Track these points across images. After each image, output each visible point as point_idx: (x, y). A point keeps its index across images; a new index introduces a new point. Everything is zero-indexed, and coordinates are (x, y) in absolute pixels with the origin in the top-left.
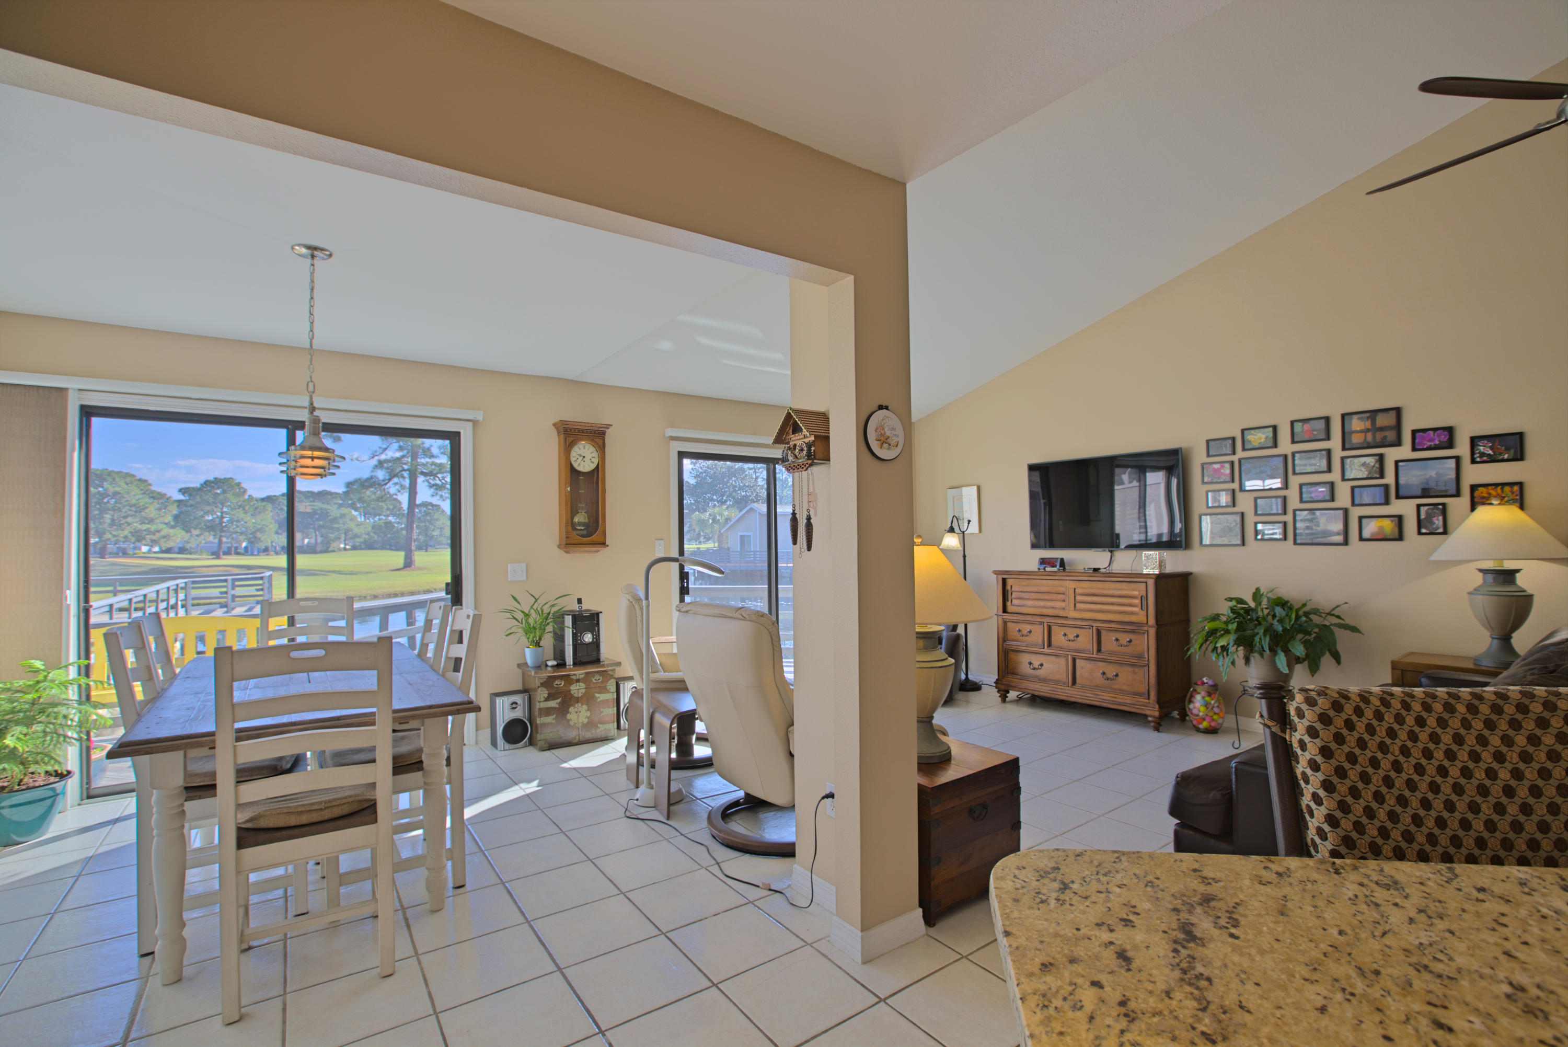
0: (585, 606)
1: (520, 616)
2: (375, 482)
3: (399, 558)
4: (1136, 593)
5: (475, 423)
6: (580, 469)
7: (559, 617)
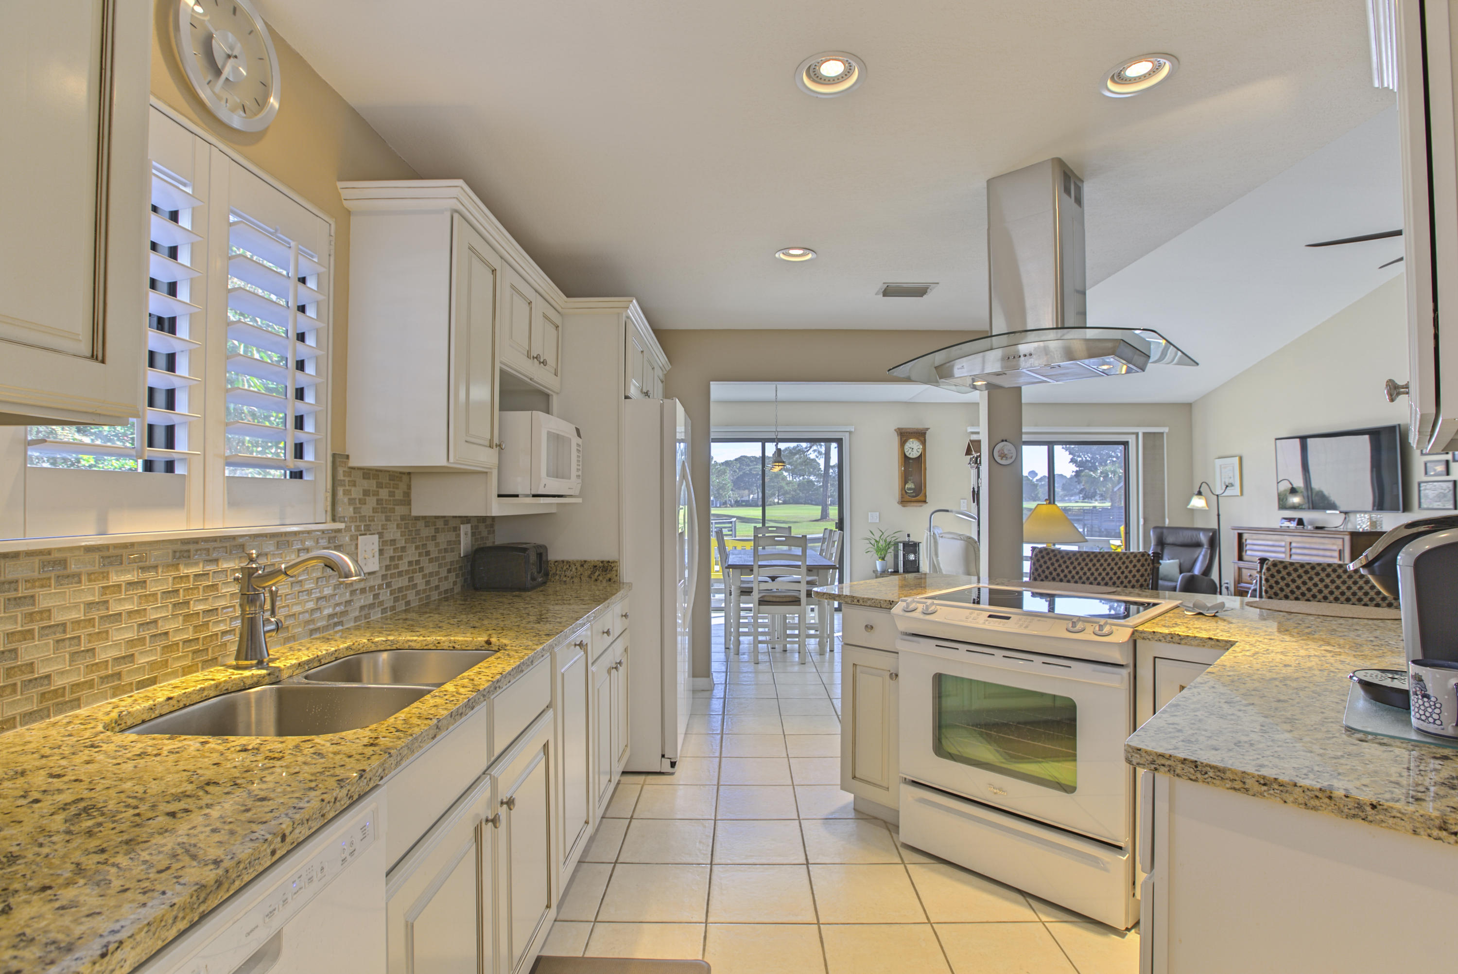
0: (912, 539)
1: (873, 542)
2: (799, 450)
4: (1335, 547)
5: (850, 432)
6: (911, 456)
7: (896, 544)
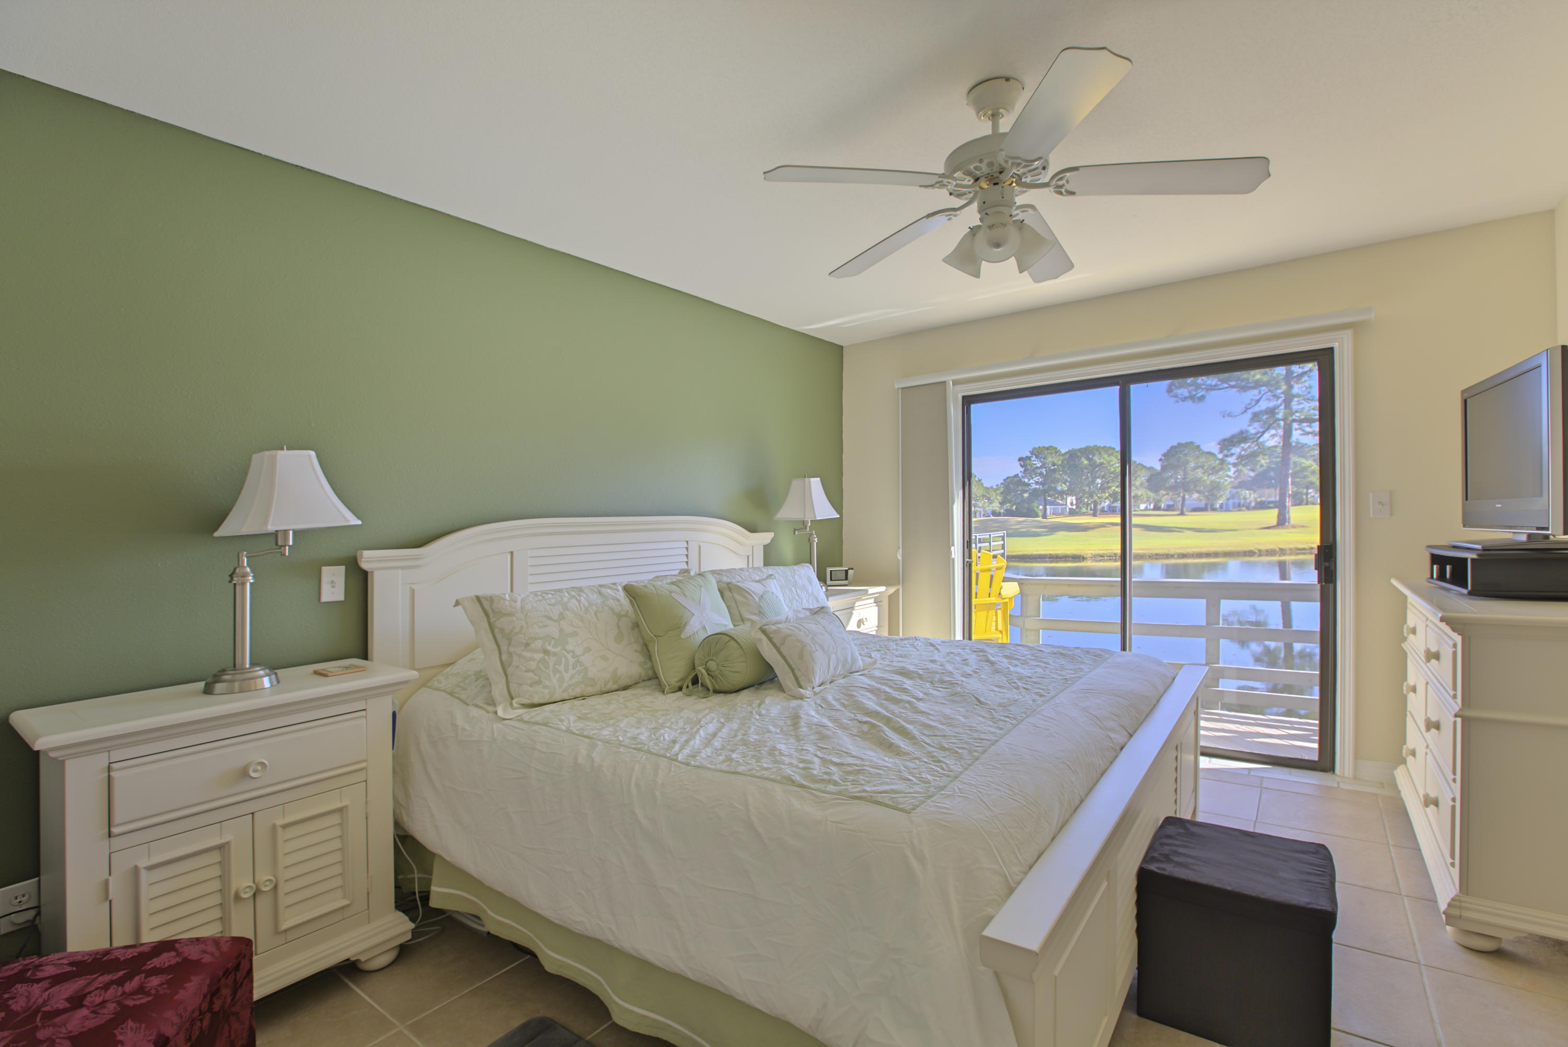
3: (1271, 516)
